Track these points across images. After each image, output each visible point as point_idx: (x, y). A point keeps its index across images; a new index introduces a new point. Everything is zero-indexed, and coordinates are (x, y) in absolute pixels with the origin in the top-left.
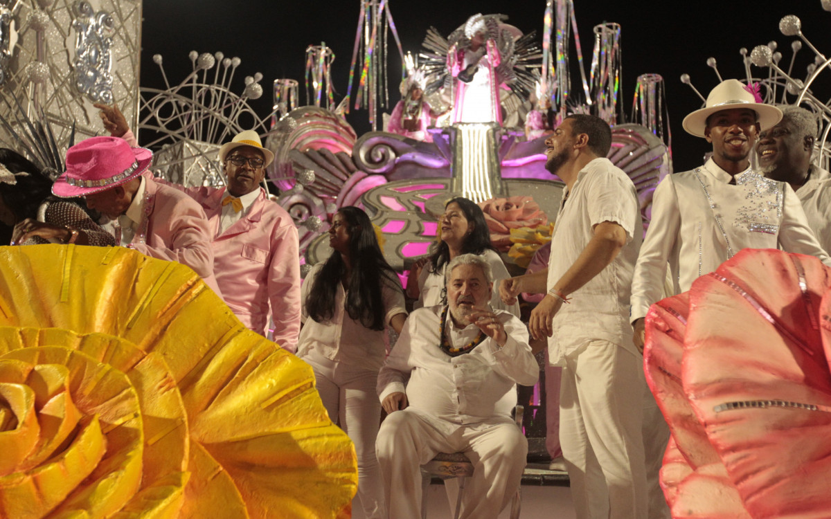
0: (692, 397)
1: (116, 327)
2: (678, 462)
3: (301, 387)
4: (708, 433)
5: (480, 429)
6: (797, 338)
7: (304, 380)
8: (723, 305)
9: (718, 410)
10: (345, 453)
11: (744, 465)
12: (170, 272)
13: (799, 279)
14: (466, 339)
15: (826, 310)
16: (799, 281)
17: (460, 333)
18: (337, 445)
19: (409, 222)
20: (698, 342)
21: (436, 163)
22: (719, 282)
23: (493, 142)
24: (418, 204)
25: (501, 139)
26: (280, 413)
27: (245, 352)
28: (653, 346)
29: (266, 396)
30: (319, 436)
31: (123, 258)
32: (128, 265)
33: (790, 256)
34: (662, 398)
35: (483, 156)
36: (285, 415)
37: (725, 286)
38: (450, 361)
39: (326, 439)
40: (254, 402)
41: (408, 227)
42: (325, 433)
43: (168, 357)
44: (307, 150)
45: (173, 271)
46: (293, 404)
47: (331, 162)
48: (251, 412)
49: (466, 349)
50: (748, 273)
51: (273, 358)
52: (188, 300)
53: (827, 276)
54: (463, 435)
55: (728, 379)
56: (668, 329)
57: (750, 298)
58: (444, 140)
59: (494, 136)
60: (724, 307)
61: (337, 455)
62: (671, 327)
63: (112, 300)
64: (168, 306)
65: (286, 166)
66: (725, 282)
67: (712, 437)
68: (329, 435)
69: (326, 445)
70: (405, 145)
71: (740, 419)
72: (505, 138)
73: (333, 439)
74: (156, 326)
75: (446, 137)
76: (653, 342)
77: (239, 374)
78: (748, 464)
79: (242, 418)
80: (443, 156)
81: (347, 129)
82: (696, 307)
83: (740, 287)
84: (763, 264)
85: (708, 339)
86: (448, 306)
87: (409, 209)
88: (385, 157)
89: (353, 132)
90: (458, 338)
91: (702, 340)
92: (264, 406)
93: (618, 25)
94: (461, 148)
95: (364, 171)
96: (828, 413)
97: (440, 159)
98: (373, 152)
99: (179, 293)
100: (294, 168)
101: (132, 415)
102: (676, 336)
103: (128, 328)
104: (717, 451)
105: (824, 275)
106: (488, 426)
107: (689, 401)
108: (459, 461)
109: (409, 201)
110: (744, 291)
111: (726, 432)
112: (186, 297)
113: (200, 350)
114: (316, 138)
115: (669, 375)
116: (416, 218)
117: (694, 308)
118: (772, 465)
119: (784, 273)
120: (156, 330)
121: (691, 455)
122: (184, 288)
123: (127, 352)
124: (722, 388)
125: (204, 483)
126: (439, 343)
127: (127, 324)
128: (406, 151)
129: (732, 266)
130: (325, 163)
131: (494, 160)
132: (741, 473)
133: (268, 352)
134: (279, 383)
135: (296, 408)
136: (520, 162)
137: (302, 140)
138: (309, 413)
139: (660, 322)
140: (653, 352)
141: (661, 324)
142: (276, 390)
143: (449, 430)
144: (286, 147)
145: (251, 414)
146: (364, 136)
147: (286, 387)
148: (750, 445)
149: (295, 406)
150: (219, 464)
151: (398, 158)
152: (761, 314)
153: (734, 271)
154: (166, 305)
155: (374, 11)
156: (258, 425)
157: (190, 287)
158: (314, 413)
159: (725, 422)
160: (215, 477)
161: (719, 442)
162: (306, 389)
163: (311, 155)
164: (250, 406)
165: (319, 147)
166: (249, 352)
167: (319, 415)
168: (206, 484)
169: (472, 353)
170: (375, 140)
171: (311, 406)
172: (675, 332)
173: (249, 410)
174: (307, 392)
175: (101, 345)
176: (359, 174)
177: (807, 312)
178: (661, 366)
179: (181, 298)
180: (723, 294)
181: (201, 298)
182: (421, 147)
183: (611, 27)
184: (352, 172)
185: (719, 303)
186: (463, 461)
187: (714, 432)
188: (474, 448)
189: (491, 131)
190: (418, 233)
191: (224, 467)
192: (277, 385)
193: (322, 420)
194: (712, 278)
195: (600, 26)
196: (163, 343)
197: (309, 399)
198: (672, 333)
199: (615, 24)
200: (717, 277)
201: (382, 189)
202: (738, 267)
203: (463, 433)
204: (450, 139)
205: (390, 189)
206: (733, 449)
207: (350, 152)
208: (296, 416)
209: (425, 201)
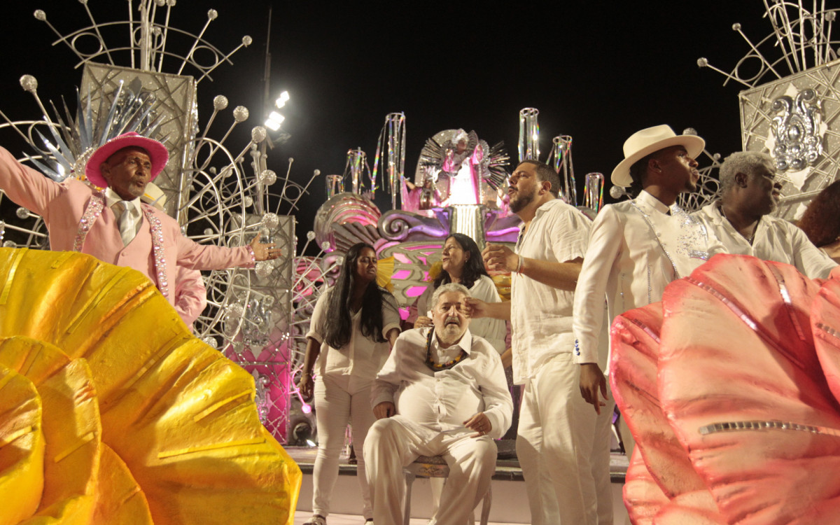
0: (670, 416)
1: (54, 333)
2: (642, 479)
3: (239, 398)
4: (692, 459)
5: (456, 436)
6: (785, 349)
7: (242, 391)
8: (702, 311)
9: (706, 431)
10: (276, 475)
11: (740, 501)
12: (121, 277)
13: (778, 285)
14: (448, 358)
15: (819, 317)
16: (780, 288)
17: (444, 352)
18: (268, 465)
19: (414, 271)
20: (676, 352)
21: (438, 233)
22: (695, 287)
23: (480, 217)
24: (421, 259)
25: (486, 216)
26: (213, 427)
27: (186, 360)
28: (619, 359)
29: (200, 408)
30: (250, 455)
31: (76, 262)
32: (80, 270)
33: (766, 263)
34: (630, 415)
35: (472, 226)
36: (218, 430)
37: (702, 291)
38: (433, 376)
39: (257, 458)
40: (187, 415)
41: (412, 275)
42: (256, 451)
43: (107, 364)
44: (345, 223)
45: (124, 277)
46: (228, 417)
47: (361, 231)
48: (183, 425)
49: (448, 365)
50: (726, 277)
51: (214, 367)
52: (135, 305)
53: (805, 284)
54: (443, 441)
55: (715, 395)
56: (634, 340)
57: (730, 304)
58: (444, 216)
59: (481, 213)
60: (704, 313)
61: (268, 475)
62: (638, 339)
63: (56, 305)
64: (113, 311)
65: (329, 234)
66: (702, 287)
67: (698, 464)
68: (261, 454)
69: (256, 464)
70: (415, 220)
71: (733, 443)
72: (489, 215)
73: (265, 459)
74: (97, 331)
75: (446, 214)
76: (619, 354)
77: (177, 384)
78: (746, 499)
79: (174, 432)
80: (443, 228)
81: (374, 209)
82: (672, 313)
83: (719, 292)
84: (740, 269)
85: (688, 349)
86: (434, 328)
87: (414, 262)
88: (400, 229)
89: (379, 211)
90: (442, 356)
91: (681, 349)
92: (197, 418)
93: (571, 138)
94: (456, 220)
95: (386, 238)
96: (836, 437)
97: (441, 230)
98: (392, 225)
99: (126, 298)
100: (335, 237)
101: (29, 429)
102: (643, 348)
103: (68, 333)
104: (705, 482)
105: (803, 284)
106: (463, 433)
107: (667, 420)
108: (438, 464)
109: (414, 256)
110: (724, 296)
111: (716, 459)
112: (133, 303)
113: (142, 357)
114: (351, 216)
115: (637, 389)
116: (418, 269)
117: (669, 314)
118: (776, 502)
119: (763, 278)
120: (95, 335)
121: (663, 478)
122: (132, 294)
123: (50, 357)
124: (710, 405)
125: (115, 508)
126: (425, 359)
127: (67, 328)
128: (417, 224)
129: (708, 270)
130: (357, 232)
131: (480, 228)
132: (737, 511)
133: (209, 360)
134: (216, 394)
135: (230, 422)
136: (500, 233)
137: (342, 217)
138: (243, 428)
139: (626, 333)
140: (619, 365)
141: (628, 336)
142: (211, 401)
143: (429, 436)
144: (330, 221)
145: (183, 428)
146: (386, 214)
147: (222, 399)
148: (747, 477)
149: (230, 420)
150: (137, 484)
151: (411, 229)
152: (744, 322)
153: (710, 275)
154: (110, 311)
155: (396, 125)
156: (190, 439)
157: (139, 293)
158: (248, 428)
159: (714, 447)
160: (127, 501)
161: (706, 471)
162: (244, 402)
163: (347, 226)
164: (184, 418)
165: (353, 221)
166: (189, 361)
167: (254, 431)
168: (118, 506)
169: (453, 370)
170: (394, 216)
171: (246, 421)
172: (644, 344)
173: (181, 423)
174: (244, 404)
175: (22, 350)
176: (381, 240)
177: (791, 321)
178: (629, 380)
179: (128, 304)
180: (701, 299)
181: (148, 303)
182: (428, 221)
183: (565, 139)
184: (377, 239)
185: (697, 309)
186: (442, 464)
187: (701, 459)
188: (451, 452)
189: (479, 210)
190: (419, 281)
191: (143, 489)
192: (213, 396)
193: (256, 436)
194: (688, 283)
195: (558, 138)
196: (102, 349)
197: (244, 412)
198: (639, 346)
199: (568, 136)
200: (692, 282)
201: (395, 248)
202: (715, 272)
203: (443, 439)
204: (448, 216)
205: (401, 248)
206: (727, 480)
207: (375, 226)
208: (229, 431)
209: (426, 257)
